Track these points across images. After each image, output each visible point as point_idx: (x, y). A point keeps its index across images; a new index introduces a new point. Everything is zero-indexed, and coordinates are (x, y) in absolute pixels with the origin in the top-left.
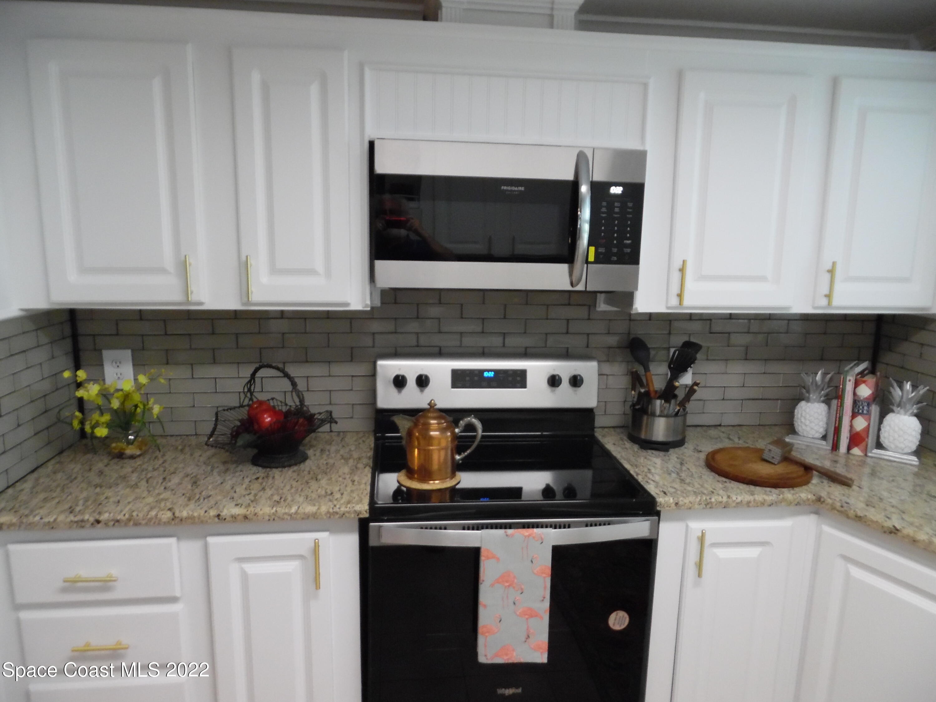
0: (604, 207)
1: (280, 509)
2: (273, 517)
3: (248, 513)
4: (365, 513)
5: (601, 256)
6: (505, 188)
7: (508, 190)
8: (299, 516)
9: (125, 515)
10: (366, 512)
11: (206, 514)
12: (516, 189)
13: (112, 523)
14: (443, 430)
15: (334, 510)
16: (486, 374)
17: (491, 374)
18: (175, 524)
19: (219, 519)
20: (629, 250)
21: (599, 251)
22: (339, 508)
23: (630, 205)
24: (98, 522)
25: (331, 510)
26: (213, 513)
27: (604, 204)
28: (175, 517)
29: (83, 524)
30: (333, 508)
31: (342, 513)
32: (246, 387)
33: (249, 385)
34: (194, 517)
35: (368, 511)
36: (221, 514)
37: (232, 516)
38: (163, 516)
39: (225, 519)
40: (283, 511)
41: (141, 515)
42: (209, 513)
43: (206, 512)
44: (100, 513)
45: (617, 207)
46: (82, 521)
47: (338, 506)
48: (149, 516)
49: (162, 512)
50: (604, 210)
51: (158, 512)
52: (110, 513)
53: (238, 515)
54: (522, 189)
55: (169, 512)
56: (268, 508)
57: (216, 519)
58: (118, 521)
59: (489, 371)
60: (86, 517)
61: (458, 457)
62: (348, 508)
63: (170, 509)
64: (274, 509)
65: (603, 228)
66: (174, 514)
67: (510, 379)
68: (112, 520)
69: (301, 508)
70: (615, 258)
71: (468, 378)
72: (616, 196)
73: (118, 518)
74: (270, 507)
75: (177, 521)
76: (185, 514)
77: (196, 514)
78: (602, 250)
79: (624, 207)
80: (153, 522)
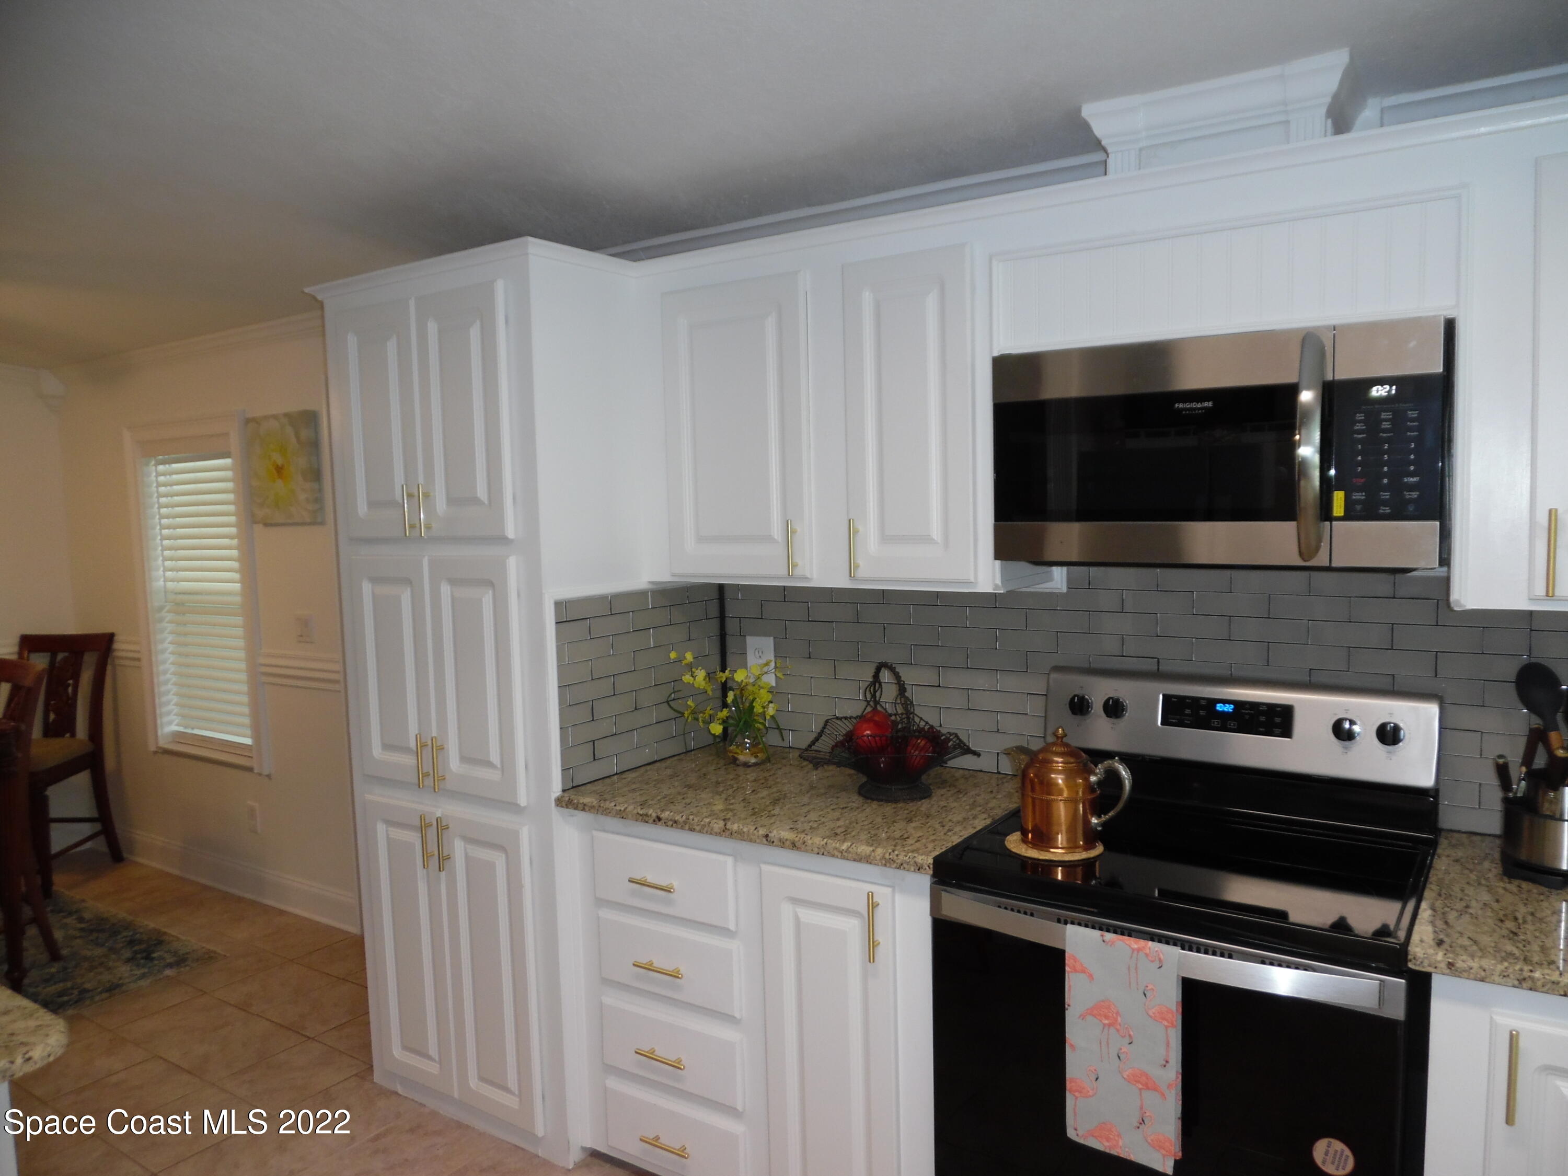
0: (1360, 422)
1: (832, 842)
2: (822, 851)
3: (797, 839)
4: (927, 868)
5: (1358, 507)
6: (1181, 406)
7: (1186, 409)
8: (850, 855)
9: (682, 816)
10: (929, 867)
11: (755, 832)
12: (1199, 405)
13: (671, 823)
14: (1070, 775)
15: (891, 857)
16: (1219, 707)
17: (1229, 708)
18: (725, 837)
19: (767, 840)
20: (1415, 495)
21: (1354, 497)
22: (897, 855)
23: (1413, 414)
24: (659, 819)
25: (887, 856)
26: (762, 832)
27: (1360, 417)
28: (726, 828)
29: (647, 819)
30: (890, 854)
31: (899, 861)
32: (868, 689)
33: (872, 690)
34: (744, 832)
35: (931, 866)
36: (770, 835)
37: (780, 840)
38: (715, 825)
39: (773, 842)
40: (834, 845)
41: (696, 820)
42: (758, 831)
43: (756, 829)
44: (663, 811)
45: (1386, 420)
46: (647, 815)
47: (896, 852)
48: (702, 823)
49: (715, 821)
50: (1358, 427)
51: (713, 819)
52: (671, 812)
53: (787, 840)
54: (1209, 404)
55: (722, 821)
56: (819, 839)
57: (764, 839)
58: (676, 822)
59: (1225, 702)
60: (651, 811)
61: (1094, 821)
62: (908, 857)
63: (724, 820)
64: (825, 840)
65: (1360, 458)
66: (725, 825)
67: (1263, 719)
68: (671, 820)
69: (854, 845)
70: (1387, 510)
71: (1188, 711)
72: (1381, 401)
73: (676, 819)
74: (822, 837)
75: (728, 833)
76: (735, 827)
77: (745, 830)
78: (1358, 496)
79: (1399, 420)
80: (706, 829)
